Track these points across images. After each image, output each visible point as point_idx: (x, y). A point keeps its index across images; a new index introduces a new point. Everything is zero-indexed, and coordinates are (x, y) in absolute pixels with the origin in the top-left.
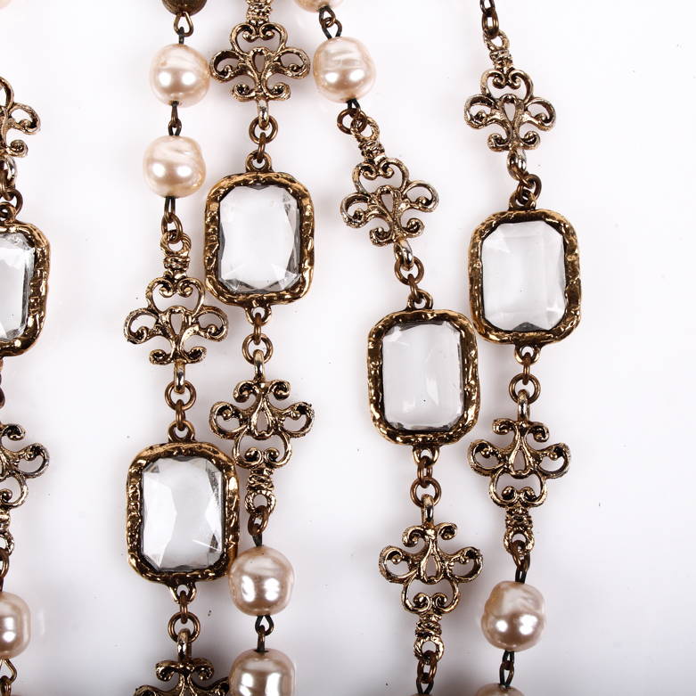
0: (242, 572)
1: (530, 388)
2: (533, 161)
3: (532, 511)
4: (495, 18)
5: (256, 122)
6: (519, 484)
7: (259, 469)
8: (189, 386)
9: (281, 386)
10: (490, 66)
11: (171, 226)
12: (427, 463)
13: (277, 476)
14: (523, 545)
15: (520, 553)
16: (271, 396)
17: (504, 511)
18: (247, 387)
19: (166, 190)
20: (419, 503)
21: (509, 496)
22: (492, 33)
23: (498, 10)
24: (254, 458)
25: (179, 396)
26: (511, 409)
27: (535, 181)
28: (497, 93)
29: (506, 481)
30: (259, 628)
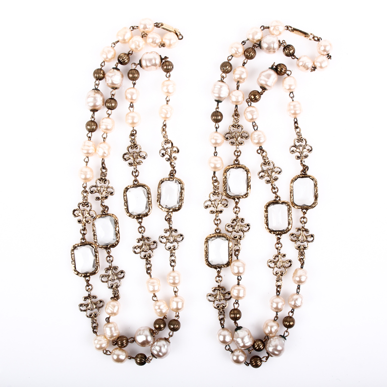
0: (234, 265)
1: (305, 220)
2: (307, 162)
3: (305, 251)
4: (297, 124)
5: (236, 151)
6: (302, 244)
7: (237, 240)
8: (220, 219)
9: (242, 219)
10: (296, 137)
11: (214, 179)
12: (279, 239)
13: (241, 242)
14: (303, 259)
15: (302, 261)
16: (240, 222)
17: (298, 251)
18: (235, 220)
19: (214, 170)
20: (277, 249)
21: (299, 247)
22: (297, 128)
23: (298, 122)
24: (236, 237)
25: (217, 222)
26: (300, 225)
27: (307, 167)
28: (297, 144)
29: (299, 243)
30: (238, 279)
